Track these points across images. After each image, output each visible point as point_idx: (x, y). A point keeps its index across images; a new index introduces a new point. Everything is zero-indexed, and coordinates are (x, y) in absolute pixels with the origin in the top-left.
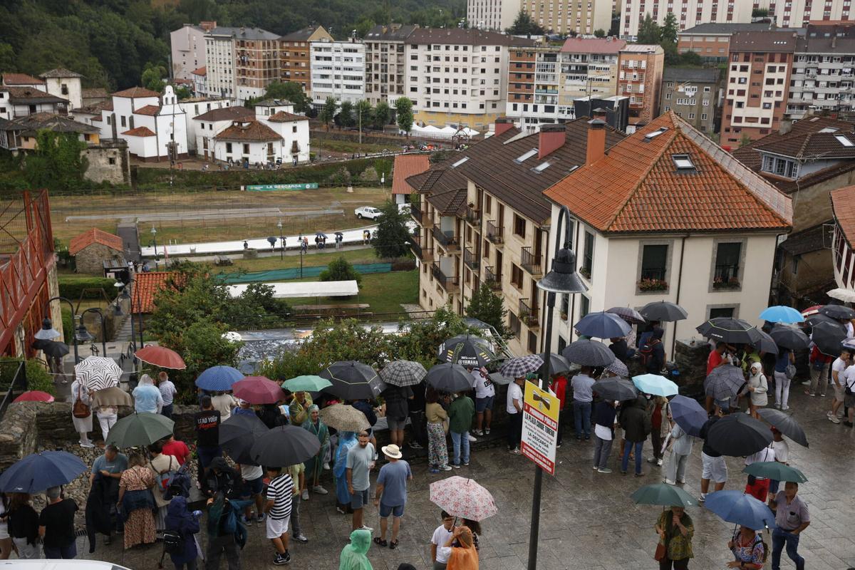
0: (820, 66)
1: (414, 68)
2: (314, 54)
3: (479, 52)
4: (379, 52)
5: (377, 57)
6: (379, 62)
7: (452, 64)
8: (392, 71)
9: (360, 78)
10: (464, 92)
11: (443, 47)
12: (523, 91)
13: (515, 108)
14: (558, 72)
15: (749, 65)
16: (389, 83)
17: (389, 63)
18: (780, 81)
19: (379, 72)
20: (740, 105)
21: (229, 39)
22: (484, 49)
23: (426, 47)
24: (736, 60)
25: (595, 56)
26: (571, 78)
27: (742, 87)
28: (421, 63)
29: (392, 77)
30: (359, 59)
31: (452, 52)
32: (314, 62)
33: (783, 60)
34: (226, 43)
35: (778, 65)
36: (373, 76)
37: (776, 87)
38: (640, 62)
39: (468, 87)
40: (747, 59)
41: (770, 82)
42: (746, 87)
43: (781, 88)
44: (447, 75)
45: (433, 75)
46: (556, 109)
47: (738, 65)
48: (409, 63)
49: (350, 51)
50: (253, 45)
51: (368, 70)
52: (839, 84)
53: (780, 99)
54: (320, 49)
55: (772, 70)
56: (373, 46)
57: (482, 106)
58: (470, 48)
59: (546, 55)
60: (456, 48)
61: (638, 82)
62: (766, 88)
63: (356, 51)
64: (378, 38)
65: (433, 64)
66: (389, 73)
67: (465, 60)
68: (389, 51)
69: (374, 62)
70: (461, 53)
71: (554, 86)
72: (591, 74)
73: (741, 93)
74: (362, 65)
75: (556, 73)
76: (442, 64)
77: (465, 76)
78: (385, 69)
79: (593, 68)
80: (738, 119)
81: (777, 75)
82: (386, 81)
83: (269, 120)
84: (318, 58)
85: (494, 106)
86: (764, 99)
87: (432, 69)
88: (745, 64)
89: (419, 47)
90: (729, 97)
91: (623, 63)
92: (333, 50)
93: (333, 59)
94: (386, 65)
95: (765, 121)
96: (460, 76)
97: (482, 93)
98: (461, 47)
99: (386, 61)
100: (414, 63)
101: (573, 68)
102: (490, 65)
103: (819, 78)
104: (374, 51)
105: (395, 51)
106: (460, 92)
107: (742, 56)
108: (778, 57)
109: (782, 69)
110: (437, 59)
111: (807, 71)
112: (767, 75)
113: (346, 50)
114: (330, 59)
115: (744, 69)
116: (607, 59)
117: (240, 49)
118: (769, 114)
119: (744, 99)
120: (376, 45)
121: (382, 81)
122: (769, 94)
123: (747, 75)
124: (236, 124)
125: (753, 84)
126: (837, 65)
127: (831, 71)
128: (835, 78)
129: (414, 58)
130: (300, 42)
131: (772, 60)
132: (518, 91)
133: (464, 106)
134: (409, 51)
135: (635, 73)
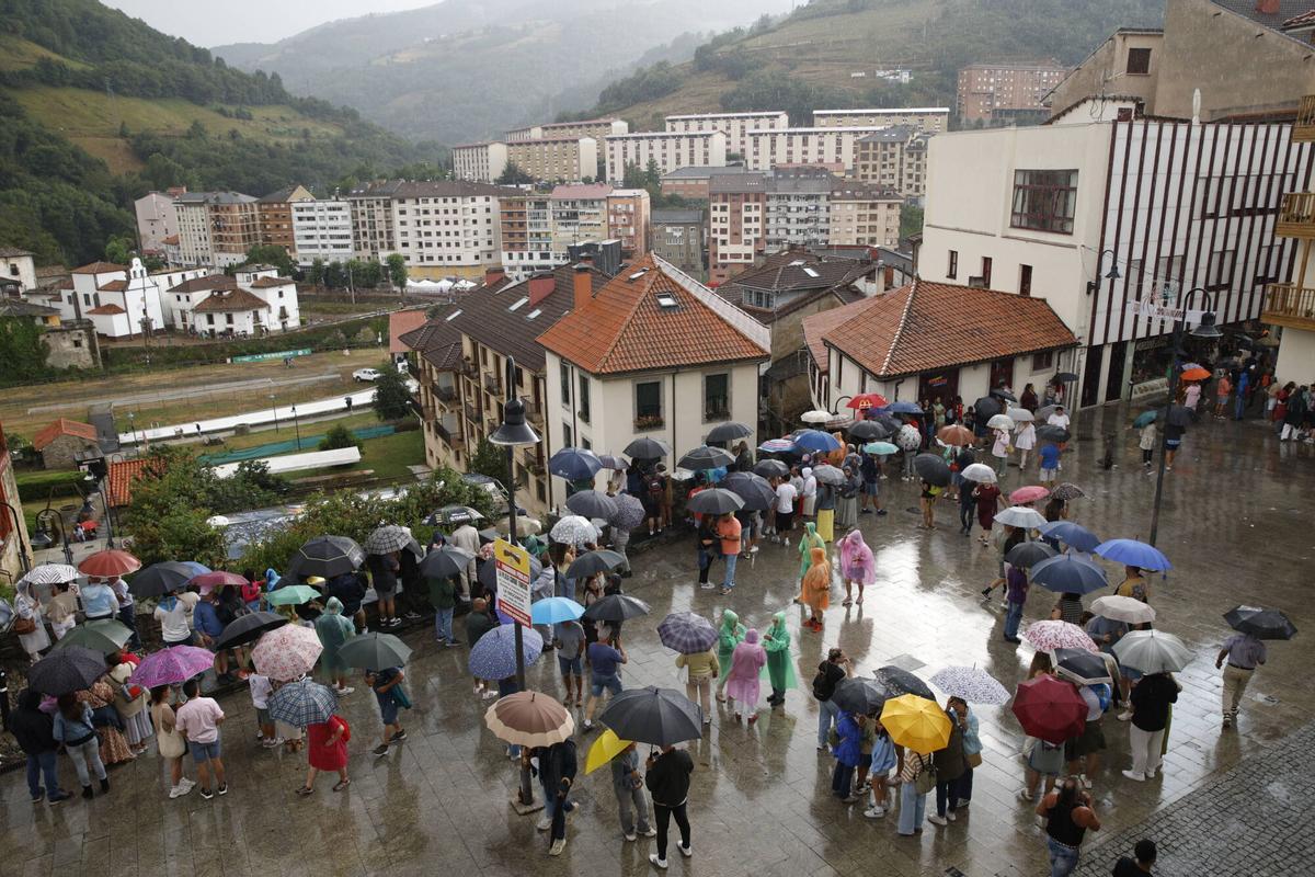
0: (790, 204)
1: (403, 223)
2: (295, 214)
3: (470, 205)
4: (365, 209)
5: (363, 214)
6: (366, 219)
7: (442, 217)
8: (381, 227)
9: (347, 237)
10: (457, 244)
11: (431, 200)
12: (517, 240)
13: (511, 257)
14: (550, 219)
15: (728, 205)
16: (379, 240)
17: (376, 220)
18: (757, 219)
19: (367, 229)
20: (724, 242)
21: (201, 205)
22: (473, 200)
23: (415, 201)
24: (715, 202)
25: (584, 202)
26: (563, 224)
27: (724, 226)
28: (410, 217)
29: (381, 234)
30: (344, 217)
31: (441, 205)
32: (296, 223)
33: (757, 200)
34: (198, 209)
35: (753, 205)
36: (361, 234)
37: (753, 225)
38: (628, 206)
39: (461, 238)
40: (725, 200)
41: (748, 220)
42: (727, 226)
43: (758, 225)
44: (438, 228)
45: (424, 229)
46: (552, 256)
47: (719, 205)
48: (398, 218)
49: (334, 209)
50: (228, 209)
51: (356, 227)
52: (807, 221)
53: (759, 235)
54: (302, 210)
55: (748, 209)
56: (358, 203)
57: (477, 257)
58: (459, 199)
59: (536, 203)
60: (445, 201)
61: (628, 226)
62: (745, 226)
63: (340, 209)
64: (364, 194)
65: (423, 217)
66: (377, 230)
67: (455, 212)
68: (376, 208)
69: (361, 219)
70: (450, 205)
71: (547, 234)
72: (582, 220)
73: (724, 231)
74: (348, 222)
75: (548, 220)
76: (432, 217)
77: (456, 228)
78: (373, 226)
79: (583, 213)
80: (724, 256)
81: (753, 214)
82: (375, 238)
83: (252, 287)
84: (300, 219)
85: (489, 256)
86: (745, 237)
87: (422, 223)
88: (725, 204)
89: (407, 201)
90: (713, 236)
91: (611, 207)
92: (316, 210)
93: (317, 218)
94: (374, 223)
95: (748, 256)
96: (452, 228)
97: (476, 244)
98: (450, 200)
99: (373, 217)
100: (403, 218)
101: (564, 214)
102: (481, 216)
103: (789, 215)
104: (359, 209)
105: (382, 208)
106: (453, 244)
107: (720, 197)
108: (752, 197)
109: (757, 208)
110: (426, 212)
111: (778, 208)
112: (745, 214)
113: (330, 209)
114: (313, 219)
115: (724, 209)
116: (596, 204)
117: (213, 214)
118: (750, 250)
119: (727, 237)
120: (361, 202)
121: (371, 238)
122: (748, 231)
123: (727, 214)
124: (216, 294)
125: (733, 223)
126: (803, 204)
127: (799, 209)
128: (803, 215)
129: (403, 212)
130: (279, 204)
131: (747, 200)
132: (511, 240)
133: (459, 258)
134: (396, 206)
135: (624, 217)
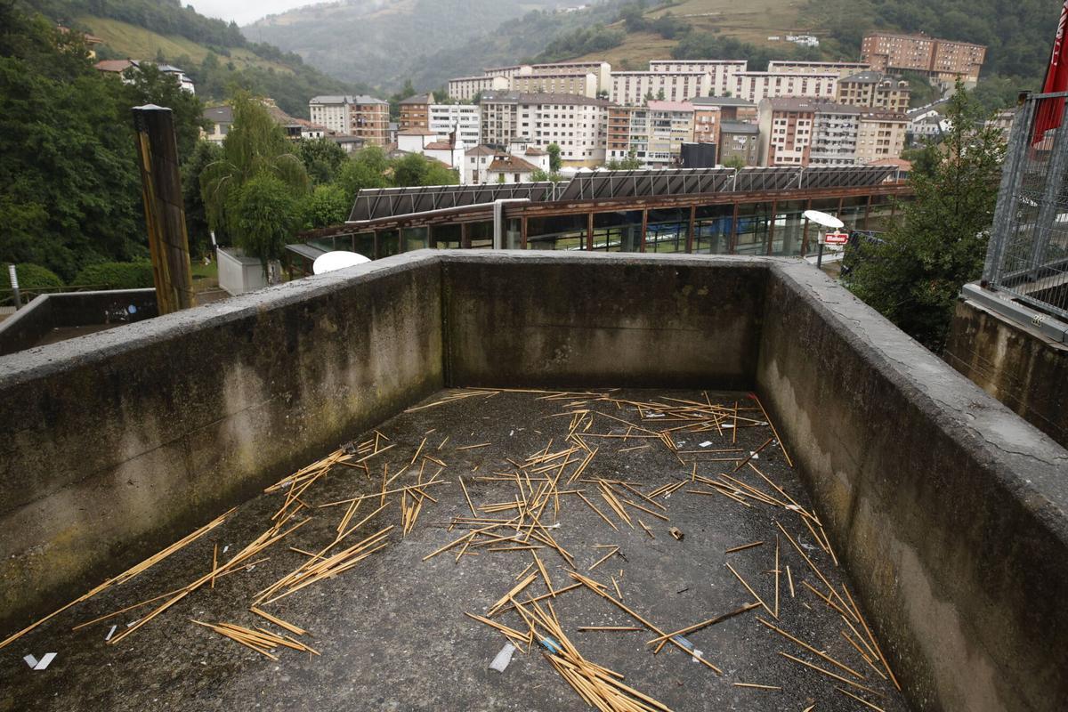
0: (830, 121)
1: (525, 124)
2: (432, 114)
3: (583, 112)
4: (495, 112)
5: (492, 116)
6: (495, 120)
7: (560, 121)
8: (507, 127)
9: (476, 134)
10: (571, 143)
11: (552, 107)
12: (619, 141)
13: (613, 153)
14: (648, 125)
15: (787, 120)
16: (504, 137)
17: (503, 121)
18: (807, 132)
19: (495, 128)
20: (780, 149)
21: (342, 105)
22: (585, 108)
23: (536, 107)
24: (777, 117)
25: (675, 113)
26: (658, 130)
27: (782, 136)
28: (532, 120)
29: (506, 132)
30: (475, 118)
31: (560, 111)
32: (432, 121)
33: (808, 117)
34: (338, 109)
35: (805, 121)
36: (489, 132)
37: (804, 136)
38: (711, 118)
39: (573, 138)
40: (785, 117)
41: (800, 132)
42: (784, 136)
43: (807, 136)
44: (556, 130)
45: (543, 129)
46: (647, 154)
47: (779, 120)
48: (521, 120)
49: (466, 111)
50: (371, 108)
51: (485, 125)
52: (841, 135)
53: (807, 144)
54: (437, 111)
55: (801, 124)
56: (489, 107)
57: (584, 154)
58: (575, 107)
59: (637, 113)
60: (564, 108)
61: (709, 133)
62: (798, 136)
63: (472, 111)
64: (493, 100)
65: (543, 120)
66: (503, 129)
67: (571, 117)
68: (504, 111)
69: (490, 119)
70: (568, 111)
71: (644, 137)
72: (674, 127)
73: (781, 140)
74: (478, 122)
75: (646, 127)
76: (551, 120)
77: (571, 130)
78: (500, 126)
79: (674, 122)
80: (779, 159)
81: (804, 128)
82: (501, 135)
84: (435, 118)
85: (590, 154)
86: (796, 145)
87: (542, 125)
88: (784, 120)
89: (530, 107)
90: (773, 143)
91: (698, 118)
92: (450, 111)
93: (451, 118)
94: (501, 123)
95: (797, 160)
96: (567, 130)
97: (584, 143)
98: (568, 107)
99: (501, 118)
100: (525, 120)
101: (658, 123)
102: (589, 122)
103: (829, 130)
104: (490, 112)
105: (509, 111)
106: (567, 143)
107: (782, 114)
108: (805, 115)
109: (808, 123)
110: (547, 116)
111: (820, 125)
112: (798, 128)
113: (463, 111)
114: (447, 118)
115: (783, 123)
116: (684, 115)
117: (354, 113)
118: (800, 155)
119: (783, 144)
120: (492, 107)
121: (497, 135)
122: (799, 141)
123: (785, 127)
125: (789, 134)
126: (840, 121)
127: (836, 125)
128: (839, 130)
129: (525, 116)
130: (419, 105)
131: (801, 117)
132: (616, 141)
133: (570, 154)
134: (521, 111)
135: (707, 126)
